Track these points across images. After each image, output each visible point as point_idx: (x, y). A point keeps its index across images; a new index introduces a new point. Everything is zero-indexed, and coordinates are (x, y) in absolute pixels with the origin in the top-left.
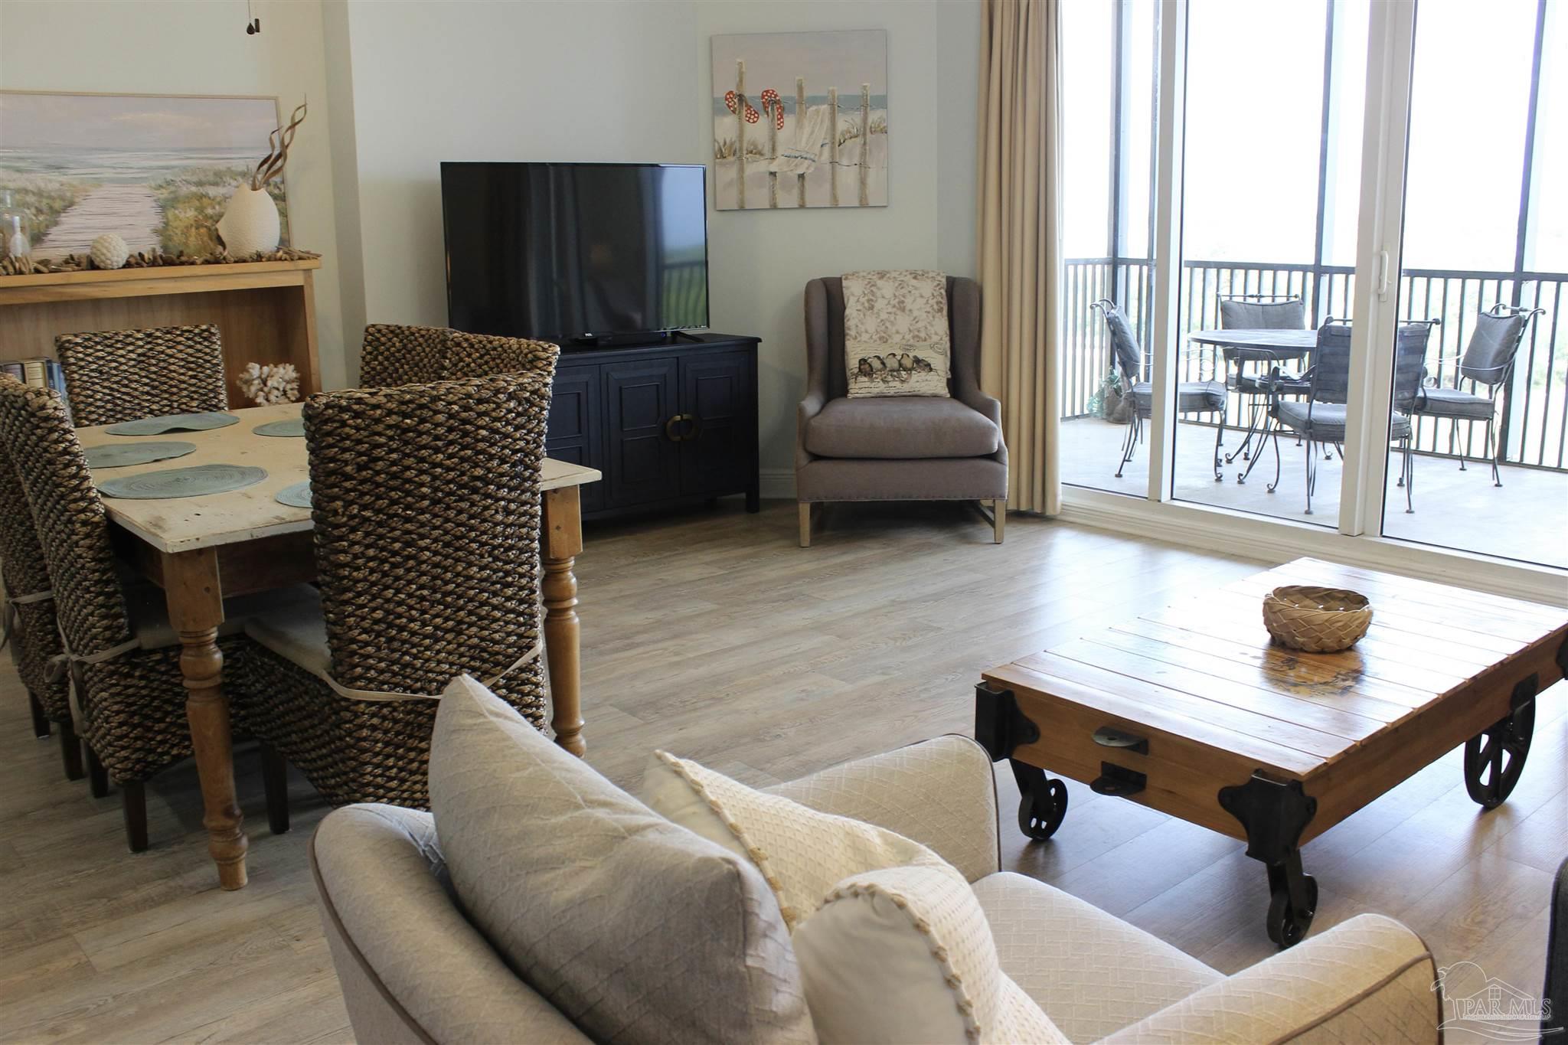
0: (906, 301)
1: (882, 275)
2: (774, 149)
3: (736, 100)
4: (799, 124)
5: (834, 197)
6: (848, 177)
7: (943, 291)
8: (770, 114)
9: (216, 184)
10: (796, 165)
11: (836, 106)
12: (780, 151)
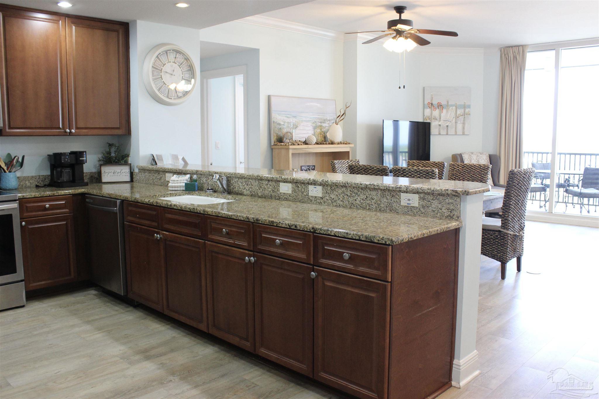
0: (479, 160)
1: (472, 153)
2: (440, 118)
3: (430, 105)
4: (447, 112)
5: (456, 132)
6: (460, 126)
7: (488, 158)
8: (440, 109)
9: (324, 123)
10: (446, 123)
11: (457, 107)
12: (442, 119)
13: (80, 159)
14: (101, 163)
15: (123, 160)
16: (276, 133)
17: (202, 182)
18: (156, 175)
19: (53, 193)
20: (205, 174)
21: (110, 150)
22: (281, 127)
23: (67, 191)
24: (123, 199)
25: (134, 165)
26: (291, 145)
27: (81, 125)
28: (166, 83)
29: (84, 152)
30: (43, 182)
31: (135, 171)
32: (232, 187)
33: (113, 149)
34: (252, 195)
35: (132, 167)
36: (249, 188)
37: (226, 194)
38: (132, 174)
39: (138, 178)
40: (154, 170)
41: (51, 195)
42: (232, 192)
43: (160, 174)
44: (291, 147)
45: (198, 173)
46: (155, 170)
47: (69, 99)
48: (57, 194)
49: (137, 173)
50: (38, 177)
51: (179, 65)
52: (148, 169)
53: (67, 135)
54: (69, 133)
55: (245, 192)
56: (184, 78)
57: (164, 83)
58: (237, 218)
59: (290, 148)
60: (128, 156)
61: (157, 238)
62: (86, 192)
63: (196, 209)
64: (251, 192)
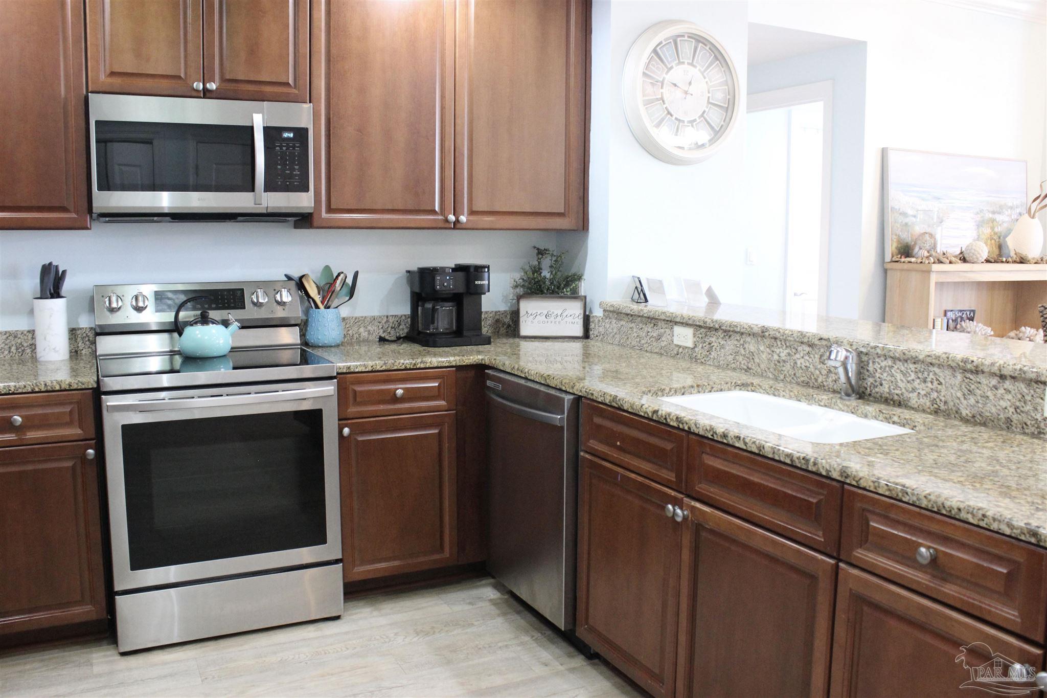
9: (999, 213)
13: (476, 282)
14: (520, 291)
15: (568, 286)
16: (896, 235)
17: (778, 358)
18: (648, 328)
19: (414, 362)
20: (789, 338)
21: (539, 263)
22: (907, 220)
23: (443, 359)
24: (580, 394)
25: (592, 301)
26: (934, 263)
27: (480, 205)
28: (672, 113)
29: (484, 267)
30: (395, 330)
31: (594, 315)
32: (871, 380)
33: (546, 262)
34: (936, 412)
35: (587, 303)
36: (928, 390)
37: (853, 402)
38: (587, 320)
39: (601, 329)
40: (642, 316)
41: (408, 367)
42: (870, 395)
43: (657, 325)
44: (936, 267)
45: (767, 334)
46: (645, 315)
47: (456, 145)
48: (422, 366)
49: (600, 318)
50: (385, 319)
51: (702, 70)
52: (629, 312)
53: (451, 228)
54: (454, 223)
55: (914, 400)
56: (713, 102)
57: (669, 113)
58: (982, 524)
59: (933, 270)
60: (578, 278)
61: (673, 516)
62: (487, 364)
63: (815, 464)
64: (933, 402)
